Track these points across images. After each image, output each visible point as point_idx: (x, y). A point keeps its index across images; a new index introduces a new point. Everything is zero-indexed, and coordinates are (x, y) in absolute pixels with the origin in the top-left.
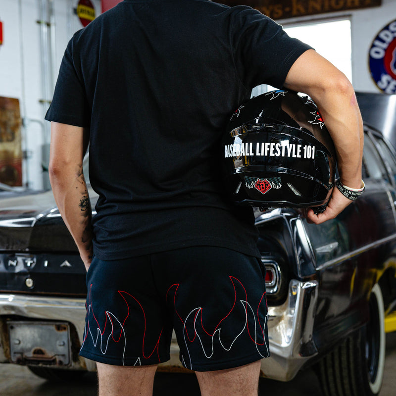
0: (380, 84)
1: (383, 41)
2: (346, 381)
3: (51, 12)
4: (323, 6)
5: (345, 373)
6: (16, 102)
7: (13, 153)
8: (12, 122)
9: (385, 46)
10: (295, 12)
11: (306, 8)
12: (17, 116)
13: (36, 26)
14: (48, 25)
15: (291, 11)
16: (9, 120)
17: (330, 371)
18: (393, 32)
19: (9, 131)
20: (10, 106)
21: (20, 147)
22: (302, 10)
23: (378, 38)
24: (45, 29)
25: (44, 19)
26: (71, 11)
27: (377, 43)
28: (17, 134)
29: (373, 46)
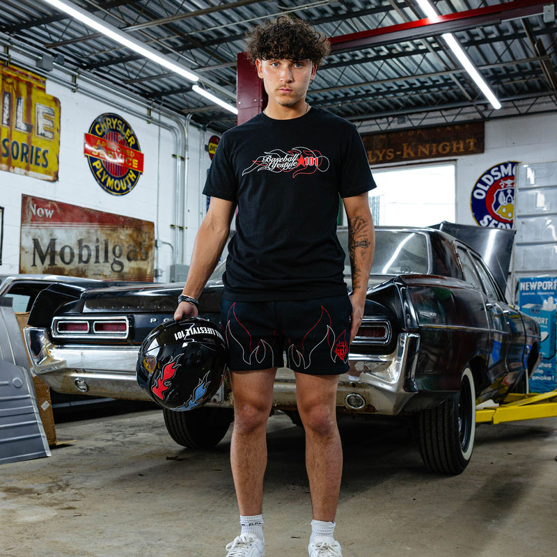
0: (481, 222)
1: (485, 185)
2: (441, 444)
3: (186, 147)
4: (431, 152)
5: (440, 438)
6: (151, 225)
7: (146, 271)
8: (147, 243)
9: (486, 188)
10: (405, 156)
11: (416, 153)
12: (151, 239)
13: (173, 159)
14: (183, 159)
15: (402, 154)
16: (145, 241)
17: (428, 435)
18: (493, 176)
19: (143, 251)
20: (145, 229)
21: (153, 266)
22: (412, 154)
23: (480, 181)
24: (179, 163)
25: (179, 154)
26: (203, 148)
27: (479, 185)
28: (150, 254)
29: (476, 188)
